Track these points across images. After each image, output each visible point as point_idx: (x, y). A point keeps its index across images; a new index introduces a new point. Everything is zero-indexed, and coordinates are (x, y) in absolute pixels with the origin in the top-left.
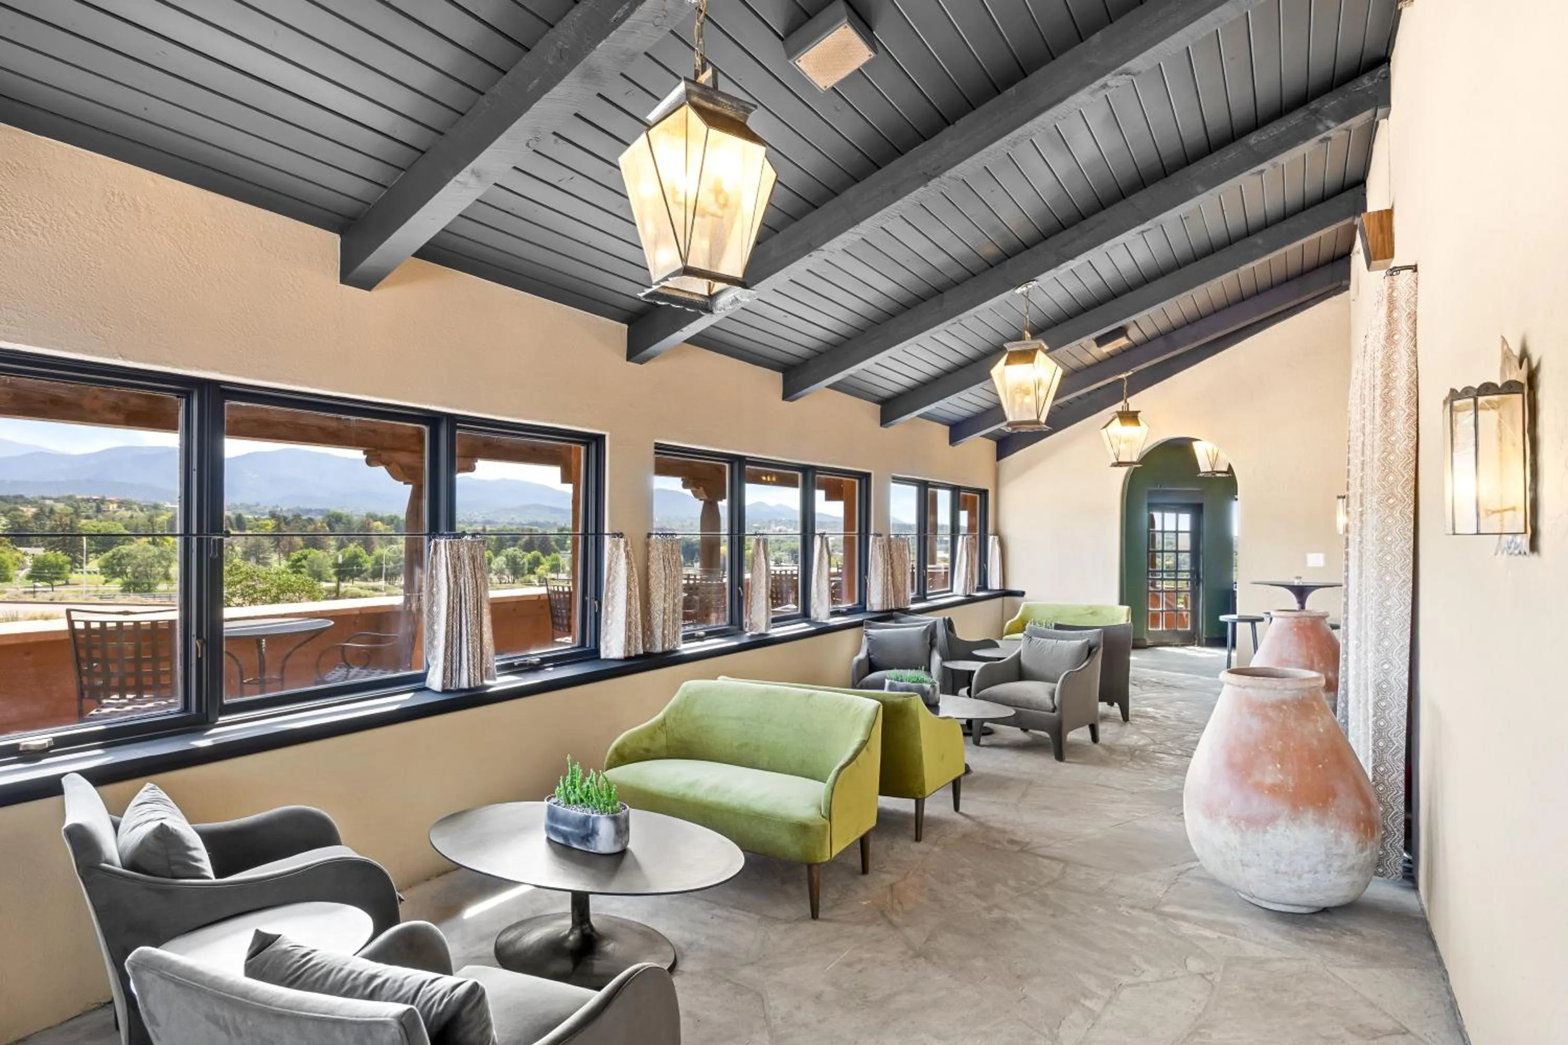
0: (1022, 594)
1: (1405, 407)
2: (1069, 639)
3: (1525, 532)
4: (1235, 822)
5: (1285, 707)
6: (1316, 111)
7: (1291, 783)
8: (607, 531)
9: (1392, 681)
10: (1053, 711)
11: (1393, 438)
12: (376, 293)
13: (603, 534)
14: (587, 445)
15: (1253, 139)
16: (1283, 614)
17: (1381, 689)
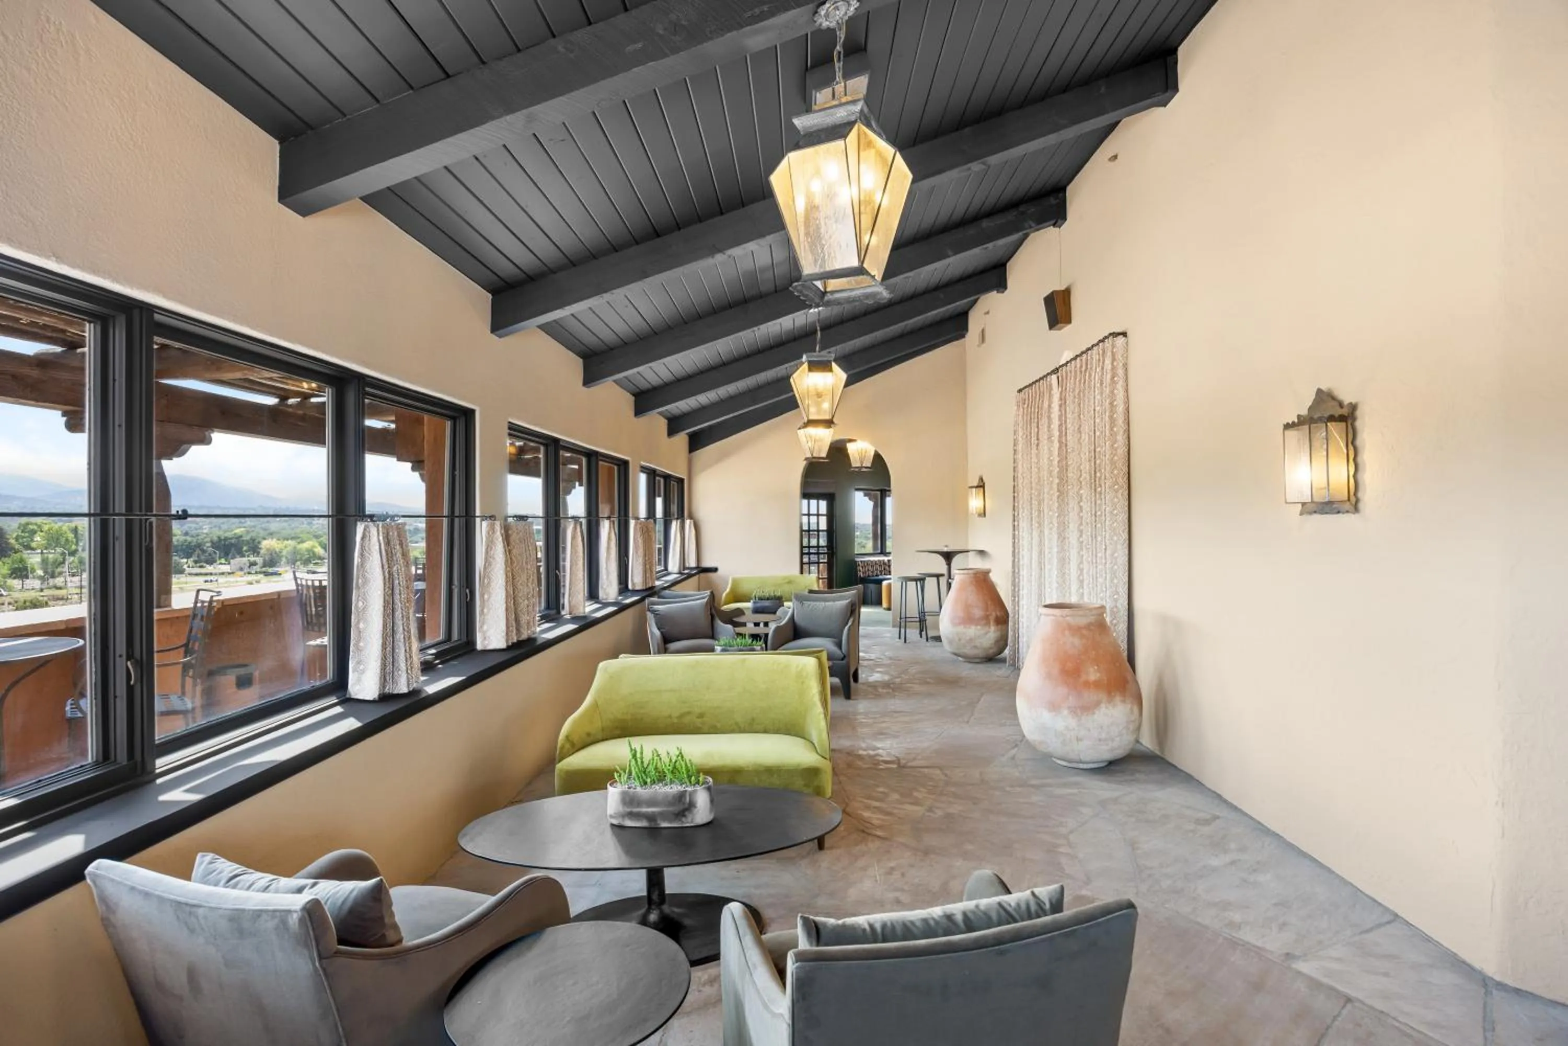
0: (715, 570)
1: (1123, 425)
2: (834, 601)
3: (1349, 500)
4: (1073, 711)
5: (1092, 628)
6: (1023, 213)
7: (1105, 678)
8: (478, 513)
9: (1120, 607)
10: (842, 659)
11: (1116, 445)
12: (309, 219)
13: (475, 517)
14: (454, 419)
15: (985, 223)
16: (966, 571)
17: (1113, 612)
